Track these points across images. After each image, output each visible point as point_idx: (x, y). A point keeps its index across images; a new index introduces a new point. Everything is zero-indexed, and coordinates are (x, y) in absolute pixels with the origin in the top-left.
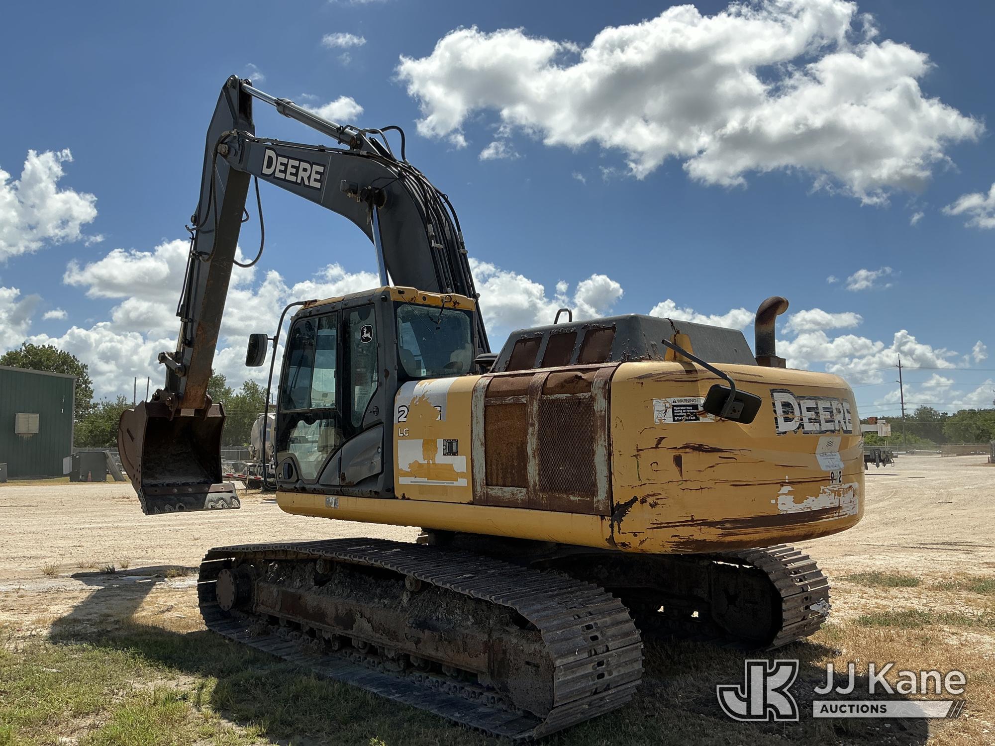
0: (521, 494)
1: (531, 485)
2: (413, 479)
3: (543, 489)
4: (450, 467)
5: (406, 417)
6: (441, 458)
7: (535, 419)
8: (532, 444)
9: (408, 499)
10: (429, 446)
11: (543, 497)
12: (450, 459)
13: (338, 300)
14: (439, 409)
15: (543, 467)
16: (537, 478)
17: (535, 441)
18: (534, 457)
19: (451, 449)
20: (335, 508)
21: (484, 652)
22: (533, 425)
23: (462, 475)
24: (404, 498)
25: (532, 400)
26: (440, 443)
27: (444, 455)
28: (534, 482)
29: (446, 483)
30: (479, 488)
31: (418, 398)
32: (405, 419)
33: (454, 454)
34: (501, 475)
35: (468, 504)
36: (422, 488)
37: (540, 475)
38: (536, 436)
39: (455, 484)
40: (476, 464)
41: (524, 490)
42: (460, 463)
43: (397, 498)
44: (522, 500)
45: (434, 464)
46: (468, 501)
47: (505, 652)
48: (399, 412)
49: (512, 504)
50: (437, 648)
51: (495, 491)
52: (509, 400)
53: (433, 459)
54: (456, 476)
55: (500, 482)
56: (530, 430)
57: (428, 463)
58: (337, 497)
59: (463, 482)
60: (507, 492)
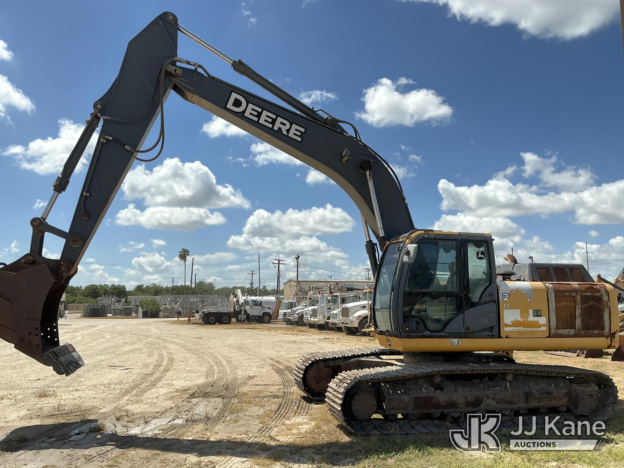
0: (572, 332)
1: (577, 328)
2: (514, 328)
3: (583, 329)
4: (537, 322)
5: (508, 299)
6: (531, 318)
7: (579, 302)
8: (578, 312)
9: (510, 338)
10: (524, 313)
11: (583, 332)
12: (537, 319)
13: (454, 234)
14: (529, 296)
15: (583, 321)
16: (580, 325)
17: (580, 311)
18: (579, 317)
19: (537, 314)
20: (457, 345)
21: (565, 397)
22: (578, 305)
23: (544, 325)
24: (507, 337)
25: (577, 295)
26: (531, 312)
27: (533, 316)
28: (579, 327)
29: (534, 329)
30: (553, 331)
31: (514, 290)
32: (508, 300)
33: (539, 316)
34: (562, 325)
35: (546, 337)
36: (519, 332)
37: (581, 324)
38: (580, 309)
39: (540, 329)
40: (551, 320)
41: (574, 330)
42: (543, 320)
43: (502, 338)
44: (572, 334)
45: (527, 321)
46: (546, 336)
47: (577, 394)
48: (503, 296)
49: (569, 336)
50: (540, 402)
51: (561, 331)
52: (567, 294)
53: (527, 318)
54: (540, 326)
55: (561, 327)
56: (577, 306)
57: (524, 321)
58: (459, 339)
59: (544, 328)
60: (566, 331)
